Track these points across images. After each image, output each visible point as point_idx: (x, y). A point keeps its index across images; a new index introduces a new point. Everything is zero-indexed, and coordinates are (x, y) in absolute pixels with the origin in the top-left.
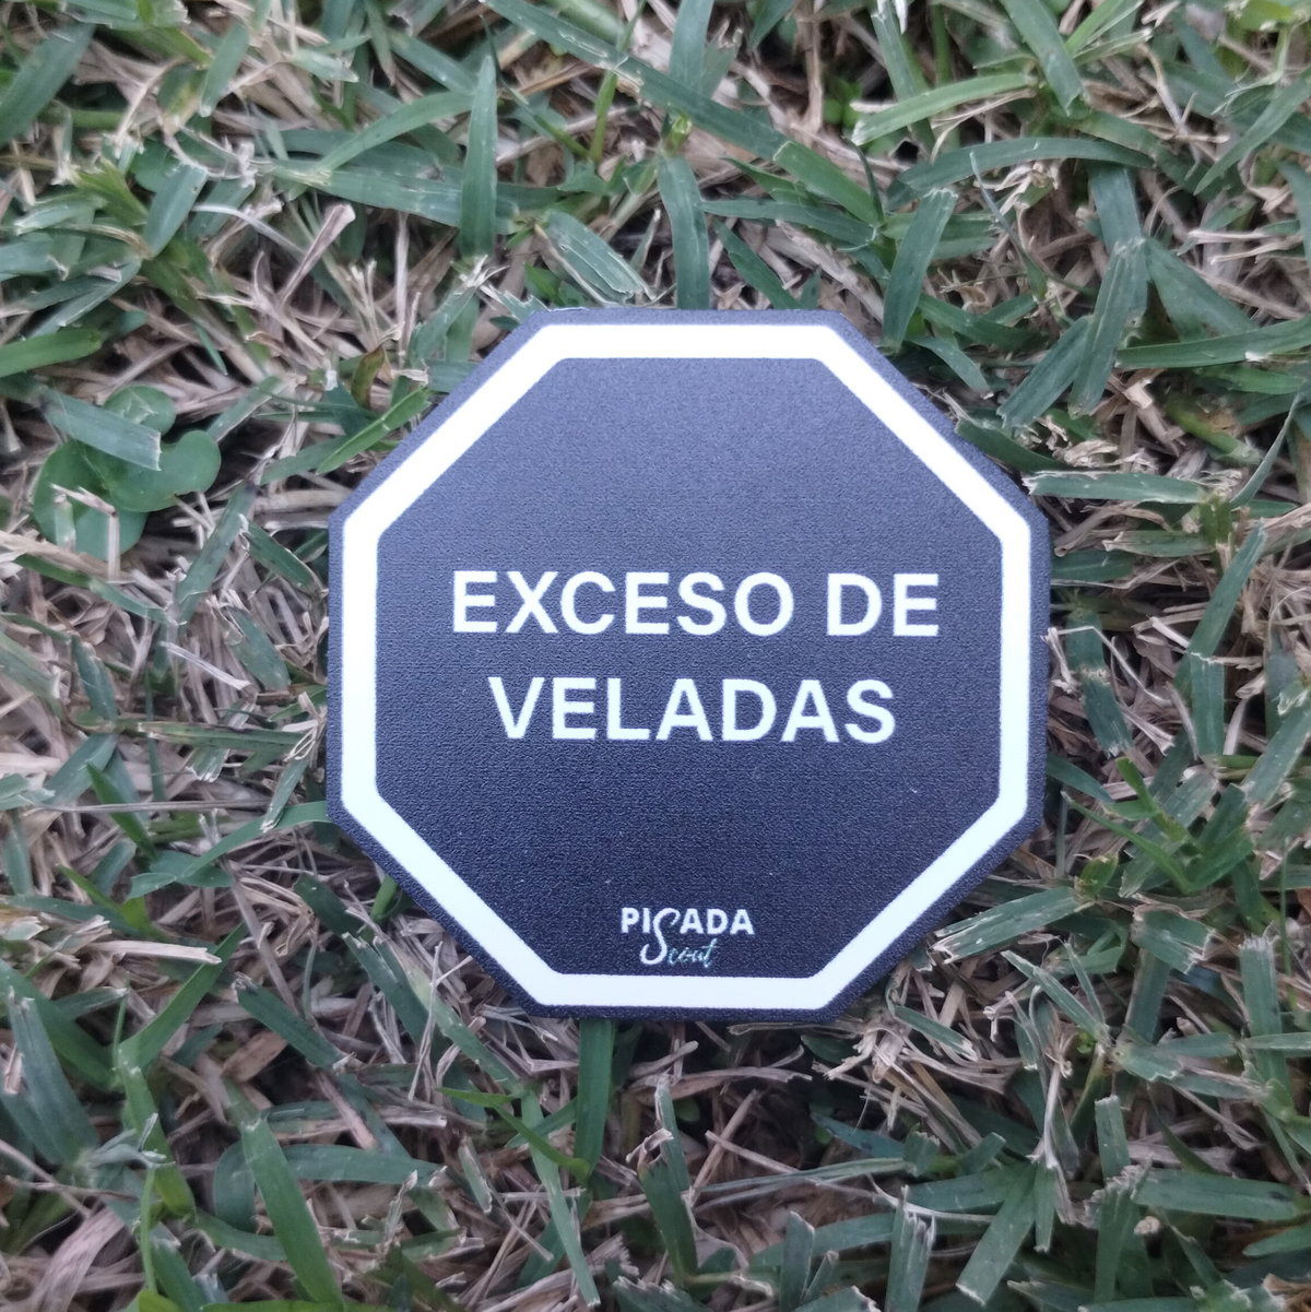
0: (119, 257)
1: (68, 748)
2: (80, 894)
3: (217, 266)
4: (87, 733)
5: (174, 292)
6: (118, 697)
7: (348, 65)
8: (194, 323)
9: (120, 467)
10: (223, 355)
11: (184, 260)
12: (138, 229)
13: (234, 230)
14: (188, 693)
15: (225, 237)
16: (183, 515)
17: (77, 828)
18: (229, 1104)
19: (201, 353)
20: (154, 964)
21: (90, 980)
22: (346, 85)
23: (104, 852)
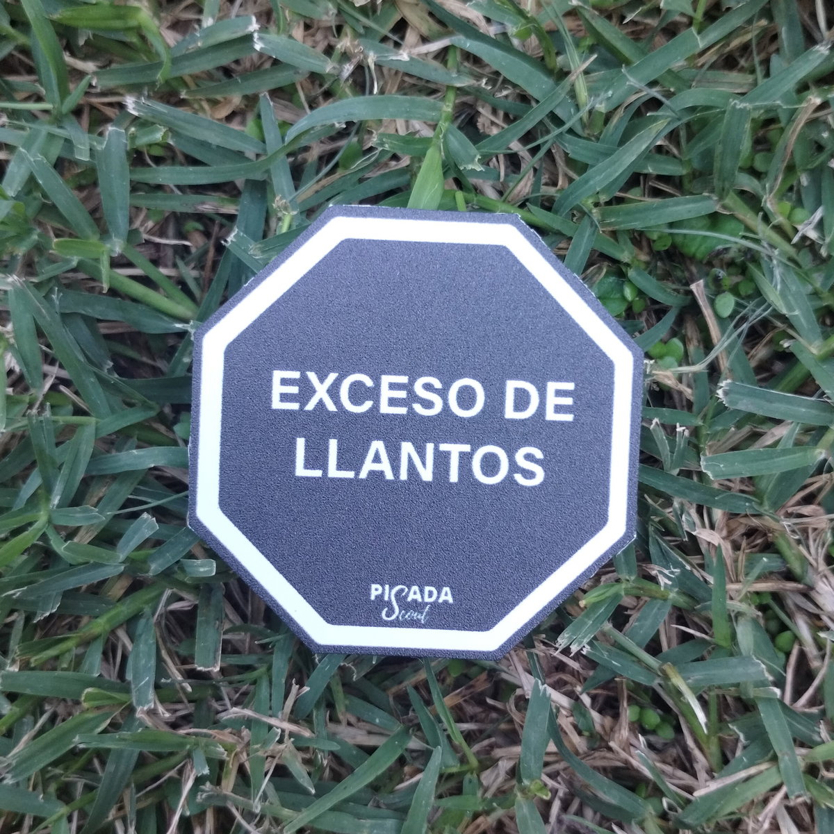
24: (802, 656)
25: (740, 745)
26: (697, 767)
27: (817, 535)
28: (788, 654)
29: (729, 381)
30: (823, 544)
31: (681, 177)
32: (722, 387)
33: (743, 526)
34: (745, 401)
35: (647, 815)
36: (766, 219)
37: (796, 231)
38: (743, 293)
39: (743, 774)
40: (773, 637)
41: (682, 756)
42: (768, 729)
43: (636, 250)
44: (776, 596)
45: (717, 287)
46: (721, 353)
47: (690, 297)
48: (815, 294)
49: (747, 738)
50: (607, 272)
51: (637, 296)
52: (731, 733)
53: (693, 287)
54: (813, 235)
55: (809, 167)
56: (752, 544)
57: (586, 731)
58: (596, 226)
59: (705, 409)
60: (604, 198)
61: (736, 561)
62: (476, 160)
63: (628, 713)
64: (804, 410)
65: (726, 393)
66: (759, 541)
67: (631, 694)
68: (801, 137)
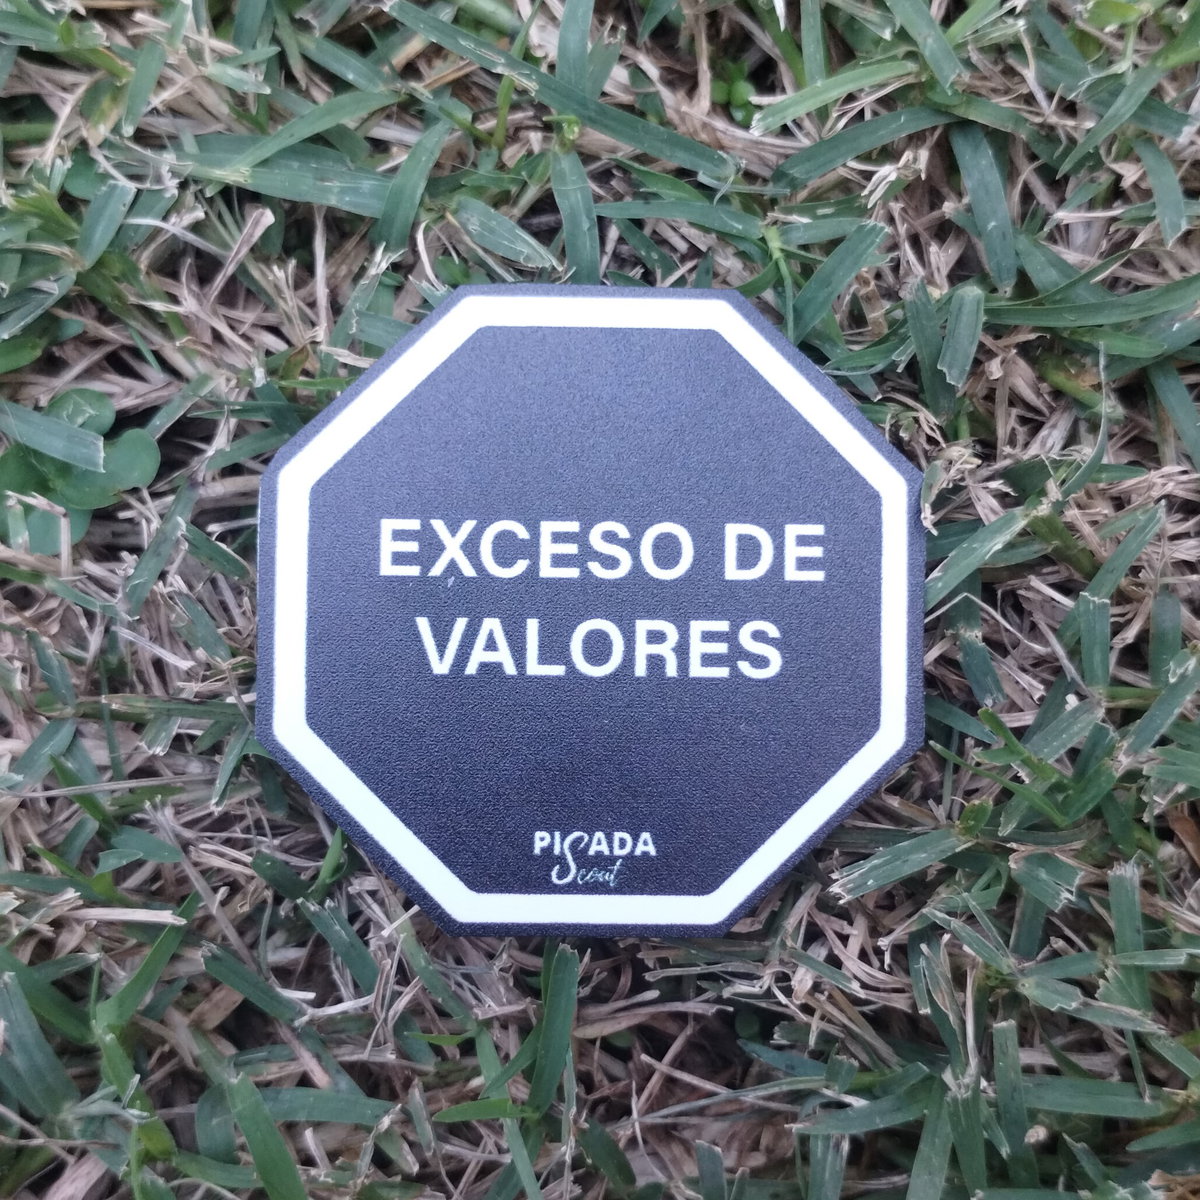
0: (55, 271)
1: (30, 730)
2: (49, 866)
3: (147, 273)
4: (48, 718)
5: (108, 299)
6: (74, 681)
7: (261, 78)
8: (127, 326)
9: (65, 469)
10: (157, 355)
11: (117, 268)
12: (71, 244)
13: (160, 239)
14: (140, 674)
15: (153, 246)
16: (127, 506)
17: (43, 805)
18: (197, 1052)
19: (136, 353)
20: (120, 928)
21: (64, 946)
22: (259, 96)
23: (70, 825)
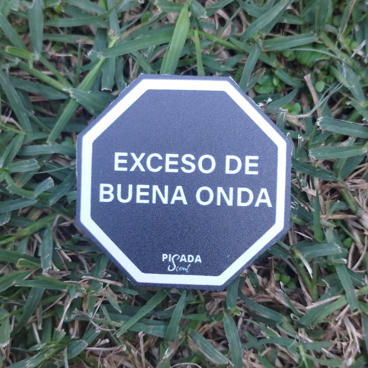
24: (356, 248)
25: (327, 289)
26: (307, 300)
27: (363, 193)
28: (349, 249)
29: (322, 118)
30: (365, 197)
31: (300, 26)
32: (318, 120)
33: (328, 188)
34: (330, 127)
35: (283, 321)
36: (339, 46)
37: (353, 52)
38: (328, 81)
39: (329, 300)
40: (342, 241)
41: (299, 297)
42: (341, 279)
43: (278, 63)
44: (344, 222)
45: (316, 78)
46: (318, 108)
47: (303, 84)
48: (362, 81)
49: (330, 286)
50: (265, 73)
51: (279, 84)
52: (323, 283)
53: (305, 77)
54: (361, 53)
55: (359, 21)
56: (333, 198)
57: (255, 285)
58: (261, 48)
59: (310, 134)
60: (264, 35)
61: (325, 205)
62: (205, 14)
63: (275, 276)
64: (357, 131)
65: (321, 123)
66: (336, 196)
67: (276, 268)
68: (355, 6)
